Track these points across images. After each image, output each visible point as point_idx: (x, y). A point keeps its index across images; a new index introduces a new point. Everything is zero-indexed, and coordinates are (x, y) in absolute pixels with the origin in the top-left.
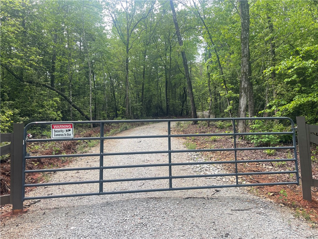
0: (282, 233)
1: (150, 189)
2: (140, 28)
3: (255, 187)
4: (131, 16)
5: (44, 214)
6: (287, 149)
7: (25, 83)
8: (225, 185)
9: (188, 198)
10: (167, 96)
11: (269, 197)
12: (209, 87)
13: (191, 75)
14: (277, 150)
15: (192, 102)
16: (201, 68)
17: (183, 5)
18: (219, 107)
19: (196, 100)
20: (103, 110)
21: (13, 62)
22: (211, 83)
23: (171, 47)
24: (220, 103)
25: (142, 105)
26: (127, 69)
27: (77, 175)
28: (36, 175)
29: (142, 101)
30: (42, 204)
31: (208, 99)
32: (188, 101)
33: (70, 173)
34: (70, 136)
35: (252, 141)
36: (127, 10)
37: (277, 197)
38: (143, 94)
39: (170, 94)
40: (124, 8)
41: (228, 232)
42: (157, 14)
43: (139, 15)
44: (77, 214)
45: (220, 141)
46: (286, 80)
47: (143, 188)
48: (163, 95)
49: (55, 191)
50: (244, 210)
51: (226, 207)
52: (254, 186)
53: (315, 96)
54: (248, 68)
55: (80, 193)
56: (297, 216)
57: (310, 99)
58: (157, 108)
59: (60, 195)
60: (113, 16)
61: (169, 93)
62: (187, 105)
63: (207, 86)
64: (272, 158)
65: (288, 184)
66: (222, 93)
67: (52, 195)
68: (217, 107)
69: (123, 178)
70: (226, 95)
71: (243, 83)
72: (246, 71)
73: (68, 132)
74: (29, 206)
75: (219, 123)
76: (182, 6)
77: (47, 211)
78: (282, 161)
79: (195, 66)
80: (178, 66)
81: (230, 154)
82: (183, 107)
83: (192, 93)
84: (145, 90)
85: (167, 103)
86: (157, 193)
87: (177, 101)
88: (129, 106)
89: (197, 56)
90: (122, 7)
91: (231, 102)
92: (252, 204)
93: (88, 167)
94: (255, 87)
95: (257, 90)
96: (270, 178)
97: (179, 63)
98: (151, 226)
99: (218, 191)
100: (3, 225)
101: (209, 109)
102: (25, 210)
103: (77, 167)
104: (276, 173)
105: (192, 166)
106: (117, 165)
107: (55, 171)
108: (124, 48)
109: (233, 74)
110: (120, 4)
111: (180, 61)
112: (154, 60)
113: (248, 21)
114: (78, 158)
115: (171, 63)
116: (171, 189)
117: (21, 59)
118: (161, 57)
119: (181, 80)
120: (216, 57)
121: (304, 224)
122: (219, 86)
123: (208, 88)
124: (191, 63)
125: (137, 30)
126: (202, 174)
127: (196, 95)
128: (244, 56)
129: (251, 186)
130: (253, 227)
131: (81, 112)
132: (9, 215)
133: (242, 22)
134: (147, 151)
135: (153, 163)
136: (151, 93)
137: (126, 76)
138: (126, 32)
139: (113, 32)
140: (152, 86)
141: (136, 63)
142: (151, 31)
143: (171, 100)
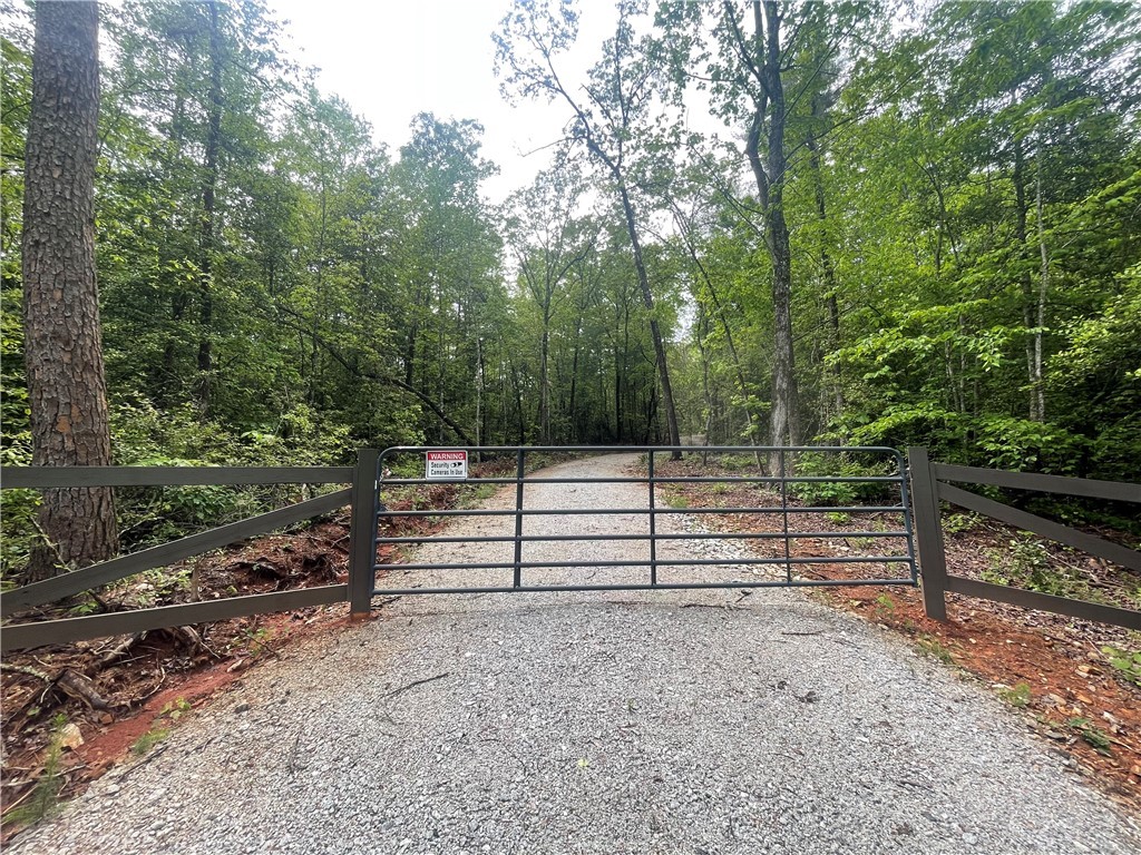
0: (898, 686)
1: (609, 584)
2: (570, 277)
3: (821, 589)
4: (555, 255)
5: (411, 623)
6: (872, 511)
7: (364, 377)
8: (758, 581)
9: (689, 606)
10: (618, 404)
11: (852, 608)
12: (706, 388)
13: (666, 366)
14: (852, 513)
16: (684, 353)
17: (652, 235)
19: (676, 412)
20: (498, 429)
21: (345, 339)
22: (709, 381)
23: (627, 314)
25: (570, 421)
26: (545, 354)
27: (462, 551)
28: (384, 548)
29: (571, 413)
30: (403, 604)
31: (704, 412)
32: (659, 415)
33: (450, 547)
34: (460, 475)
35: (800, 496)
36: (547, 244)
37: (871, 608)
38: (572, 401)
39: (624, 402)
40: (543, 242)
41: (783, 680)
42: (601, 251)
43: (569, 255)
44: (474, 626)
45: (732, 494)
46: (868, 375)
47: (595, 582)
48: (611, 404)
49: (424, 579)
50: (807, 634)
51: (769, 627)
52: (818, 585)
53: (930, 407)
54: (788, 352)
55: (474, 587)
56: (921, 652)
57: (919, 413)
58: (598, 428)
59: (436, 588)
60: (522, 256)
61: (622, 399)
62: (658, 423)
63: (701, 385)
64: (844, 530)
65: (887, 584)
66: (735, 400)
67: (422, 588)
69: (552, 561)
70: (743, 402)
71: (779, 381)
72: (785, 357)
73: (457, 468)
74: (381, 606)
75: (725, 459)
77: (415, 618)
78: (868, 536)
79: (672, 348)
80: (641, 348)
81: (757, 520)
82: (649, 425)
84: (576, 393)
85: (619, 419)
86: (625, 592)
87: (638, 415)
88: (546, 423)
89: (677, 330)
90: (538, 240)
91: (754, 417)
92: (823, 623)
93: (481, 536)
96: (847, 570)
97: (643, 343)
98: (624, 660)
99: (747, 594)
100: (335, 642)
101: (705, 431)
102: (374, 614)
103: (459, 536)
104: (859, 561)
105: (686, 542)
106: (536, 535)
107: (419, 542)
108: (541, 314)
110: (535, 235)
111: (646, 338)
112: (595, 336)
113: (786, 262)
114: (461, 519)
115: (627, 342)
116: (654, 586)
117: (358, 334)
118: (608, 331)
120: (724, 330)
121: (940, 670)
123: (702, 391)
124: (667, 343)
125: (564, 281)
126: (708, 557)
127: (677, 404)
128: (781, 329)
129: (812, 585)
131: (459, 432)
132: (344, 623)
133: (777, 264)
134: (590, 508)
135: (605, 533)
136: (587, 400)
137: (543, 366)
138: (544, 286)
139: (519, 285)
140: (590, 385)
141: (560, 343)
142: (590, 283)
143: (626, 413)
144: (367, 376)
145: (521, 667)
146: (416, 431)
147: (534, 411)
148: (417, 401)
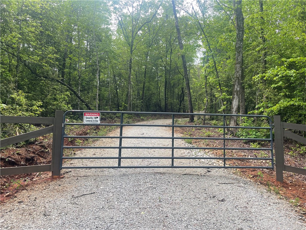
2: (144, 30)
4: (137, 20)
5: (77, 179)
9: (185, 174)
10: (166, 95)
11: (250, 178)
12: (206, 89)
13: (189, 77)
15: (190, 102)
16: (199, 70)
17: (184, 11)
18: (214, 108)
19: (193, 100)
20: (106, 105)
22: (207, 85)
23: (171, 50)
24: (216, 104)
25: (142, 102)
26: (130, 69)
29: (142, 99)
31: (205, 100)
32: (185, 101)
34: (97, 122)
36: (133, 14)
38: (143, 92)
39: (169, 94)
40: (131, 12)
41: (215, 195)
42: (159, 18)
43: (143, 19)
44: (103, 180)
45: (213, 137)
46: (273, 85)
48: (162, 94)
50: (228, 184)
51: (215, 181)
53: (297, 100)
54: (241, 74)
56: (269, 191)
57: (292, 103)
58: (156, 106)
60: (120, 19)
61: (168, 92)
62: (184, 105)
63: (204, 87)
66: (217, 95)
68: (212, 108)
70: (220, 96)
71: (236, 87)
72: (239, 76)
73: (96, 119)
74: (64, 174)
75: (214, 122)
76: (184, 13)
77: (79, 178)
79: (193, 68)
80: (178, 68)
82: (180, 106)
83: (190, 93)
84: (145, 89)
85: (165, 102)
87: (175, 100)
88: (130, 103)
89: (195, 59)
90: (128, 11)
91: (225, 103)
92: (235, 181)
94: (248, 91)
95: (250, 93)
97: (178, 65)
98: (159, 189)
99: (209, 171)
100: (48, 185)
101: (205, 109)
102: (62, 176)
108: (129, 49)
109: (228, 78)
110: (127, 8)
111: (180, 63)
112: (155, 61)
113: (242, 32)
115: (171, 64)
118: (161, 58)
119: (179, 81)
120: (213, 63)
121: (274, 196)
122: (214, 88)
123: (204, 90)
124: (190, 65)
125: (141, 32)
127: (193, 96)
128: (238, 63)
130: (234, 194)
133: (238, 33)
136: (150, 92)
137: (129, 75)
138: (130, 35)
139: (117, 32)
140: (152, 85)
141: (138, 63)
142: (153, 34)
143: (169, 99)
144: (44, 77)
145: (122, 190)
146: (68, 105)
147: (124, 97)
148: (67, 90)
